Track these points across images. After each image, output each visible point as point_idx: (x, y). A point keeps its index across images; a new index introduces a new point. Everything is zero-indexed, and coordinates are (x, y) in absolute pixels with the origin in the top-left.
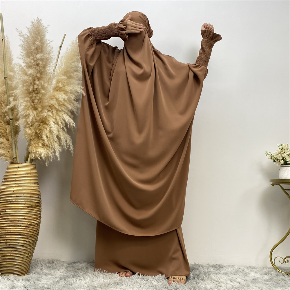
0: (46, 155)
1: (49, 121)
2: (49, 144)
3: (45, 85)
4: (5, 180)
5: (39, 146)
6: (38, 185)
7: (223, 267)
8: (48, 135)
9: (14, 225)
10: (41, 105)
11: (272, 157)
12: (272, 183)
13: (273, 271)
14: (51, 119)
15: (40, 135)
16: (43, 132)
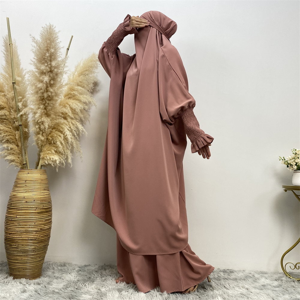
4: (16, 186)
6: (48, 191)
7: (234, 272)
9: (25, 231)
11: (285, 162)
13: (283, 277)
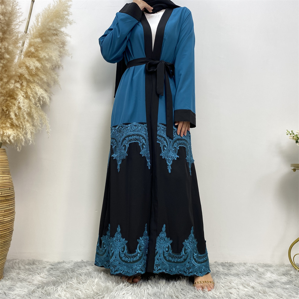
0: (16, 137)
1: (17, 95)
2: (19, 124)
3: (10, 47)
5: (6, 126)
7: (234, 265)
8: (16, 112)
10: (7, 74)
11: (294, 136)
12: (293, 168)
13: (291, 270)
14: (20, 92)
15: (7, 113)
16: (11, 109)
